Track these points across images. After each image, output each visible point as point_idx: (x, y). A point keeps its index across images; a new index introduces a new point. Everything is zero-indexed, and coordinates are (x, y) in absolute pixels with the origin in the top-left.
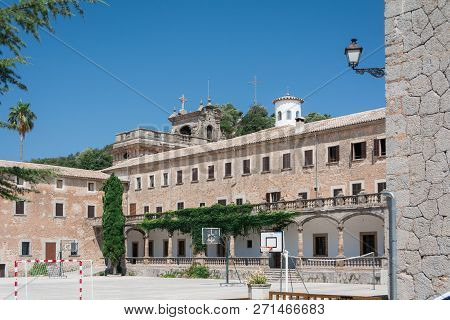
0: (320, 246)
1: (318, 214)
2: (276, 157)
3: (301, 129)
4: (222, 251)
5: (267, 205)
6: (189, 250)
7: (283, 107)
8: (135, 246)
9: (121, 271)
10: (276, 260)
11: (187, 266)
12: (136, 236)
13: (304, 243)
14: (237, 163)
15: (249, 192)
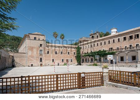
0: (122, 59)
1: (121, 52)
2: (111, 40)
3: (117, 34)
4: (100, 60)
5: (110, 50)
6: (93, 60)
7: (113, 30)
8: (83, 60)
9: (80, 65)
10: (112, 62)
11: (93, 64)
12: (83, 58)
13: (118, 58)
14: (103, 42)
15: (106, 48)
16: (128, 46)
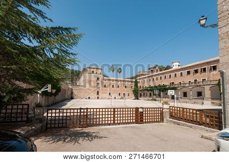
0: (185, 95)
1: (184, 87)
2: (173, 74)
3: (180, 68)
4: (159, 95)
5: (171, 85)
6: (152, 95)
7: (175, 64)
8: (141, 94)
9: (138, 99)
10: (173, 97)
11: (152, 98)
12: (140, 92)
13: (180, 94)
14: (163, 76)
15: (166, 83)
16: (193, 81)
